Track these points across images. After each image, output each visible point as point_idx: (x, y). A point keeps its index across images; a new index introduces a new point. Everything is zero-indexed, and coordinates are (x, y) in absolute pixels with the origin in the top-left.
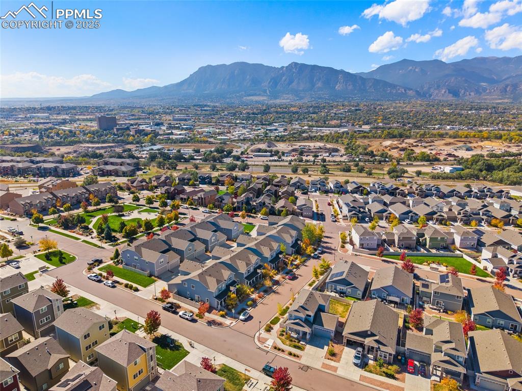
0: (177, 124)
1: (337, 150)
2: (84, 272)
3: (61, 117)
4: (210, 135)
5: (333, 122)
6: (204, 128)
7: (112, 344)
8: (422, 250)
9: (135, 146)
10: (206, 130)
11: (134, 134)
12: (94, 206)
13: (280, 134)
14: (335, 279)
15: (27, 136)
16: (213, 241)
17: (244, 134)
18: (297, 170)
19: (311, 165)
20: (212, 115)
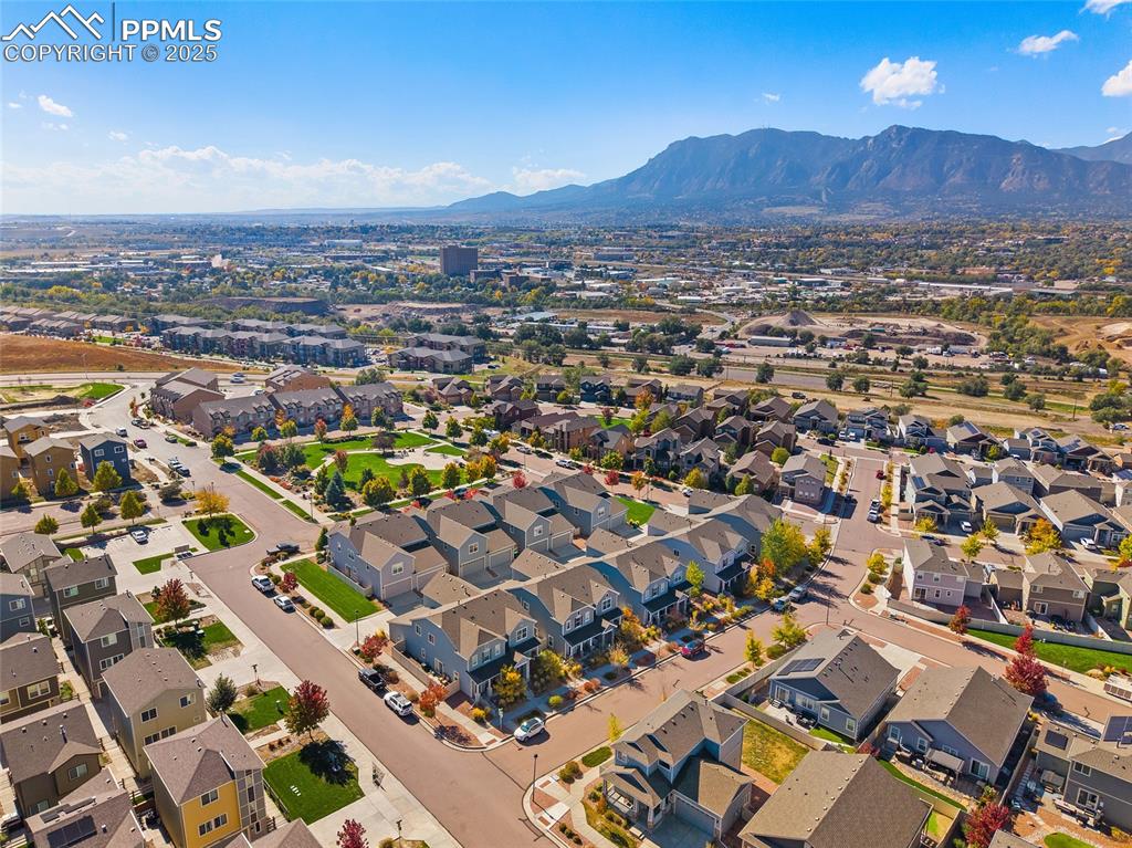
0: (600, 267)
1: (966, 340)
2: (252, 570)
3: (383, 248)
4: (664, 292)
5: (975, 272)
6: (655, 275)
7: (177, 744)
8: (1100, 630)
9: (503, 310)
10: (658, 280)
11: (507, 286)
12: (345, 430)
13: (831, 294)
14: (792, 675)
15: (311, 283)
16: (536, 534)
17: (744, 291)
18: (840, 383)
19: (886, 372)
20: (682, 247)
